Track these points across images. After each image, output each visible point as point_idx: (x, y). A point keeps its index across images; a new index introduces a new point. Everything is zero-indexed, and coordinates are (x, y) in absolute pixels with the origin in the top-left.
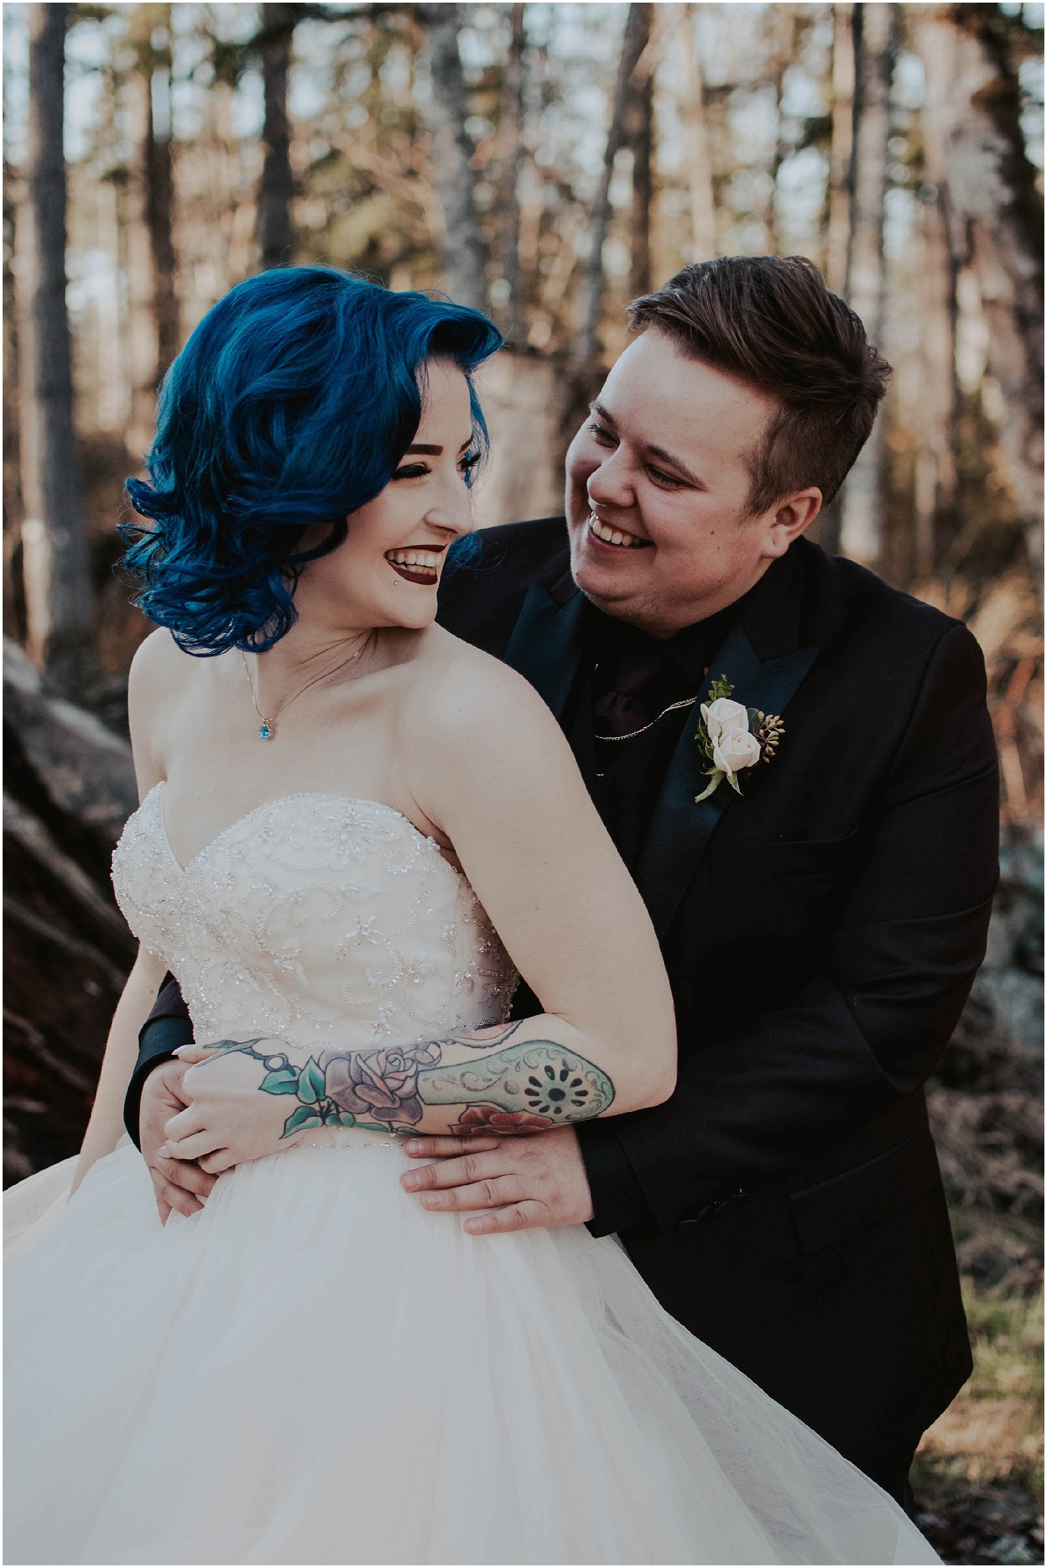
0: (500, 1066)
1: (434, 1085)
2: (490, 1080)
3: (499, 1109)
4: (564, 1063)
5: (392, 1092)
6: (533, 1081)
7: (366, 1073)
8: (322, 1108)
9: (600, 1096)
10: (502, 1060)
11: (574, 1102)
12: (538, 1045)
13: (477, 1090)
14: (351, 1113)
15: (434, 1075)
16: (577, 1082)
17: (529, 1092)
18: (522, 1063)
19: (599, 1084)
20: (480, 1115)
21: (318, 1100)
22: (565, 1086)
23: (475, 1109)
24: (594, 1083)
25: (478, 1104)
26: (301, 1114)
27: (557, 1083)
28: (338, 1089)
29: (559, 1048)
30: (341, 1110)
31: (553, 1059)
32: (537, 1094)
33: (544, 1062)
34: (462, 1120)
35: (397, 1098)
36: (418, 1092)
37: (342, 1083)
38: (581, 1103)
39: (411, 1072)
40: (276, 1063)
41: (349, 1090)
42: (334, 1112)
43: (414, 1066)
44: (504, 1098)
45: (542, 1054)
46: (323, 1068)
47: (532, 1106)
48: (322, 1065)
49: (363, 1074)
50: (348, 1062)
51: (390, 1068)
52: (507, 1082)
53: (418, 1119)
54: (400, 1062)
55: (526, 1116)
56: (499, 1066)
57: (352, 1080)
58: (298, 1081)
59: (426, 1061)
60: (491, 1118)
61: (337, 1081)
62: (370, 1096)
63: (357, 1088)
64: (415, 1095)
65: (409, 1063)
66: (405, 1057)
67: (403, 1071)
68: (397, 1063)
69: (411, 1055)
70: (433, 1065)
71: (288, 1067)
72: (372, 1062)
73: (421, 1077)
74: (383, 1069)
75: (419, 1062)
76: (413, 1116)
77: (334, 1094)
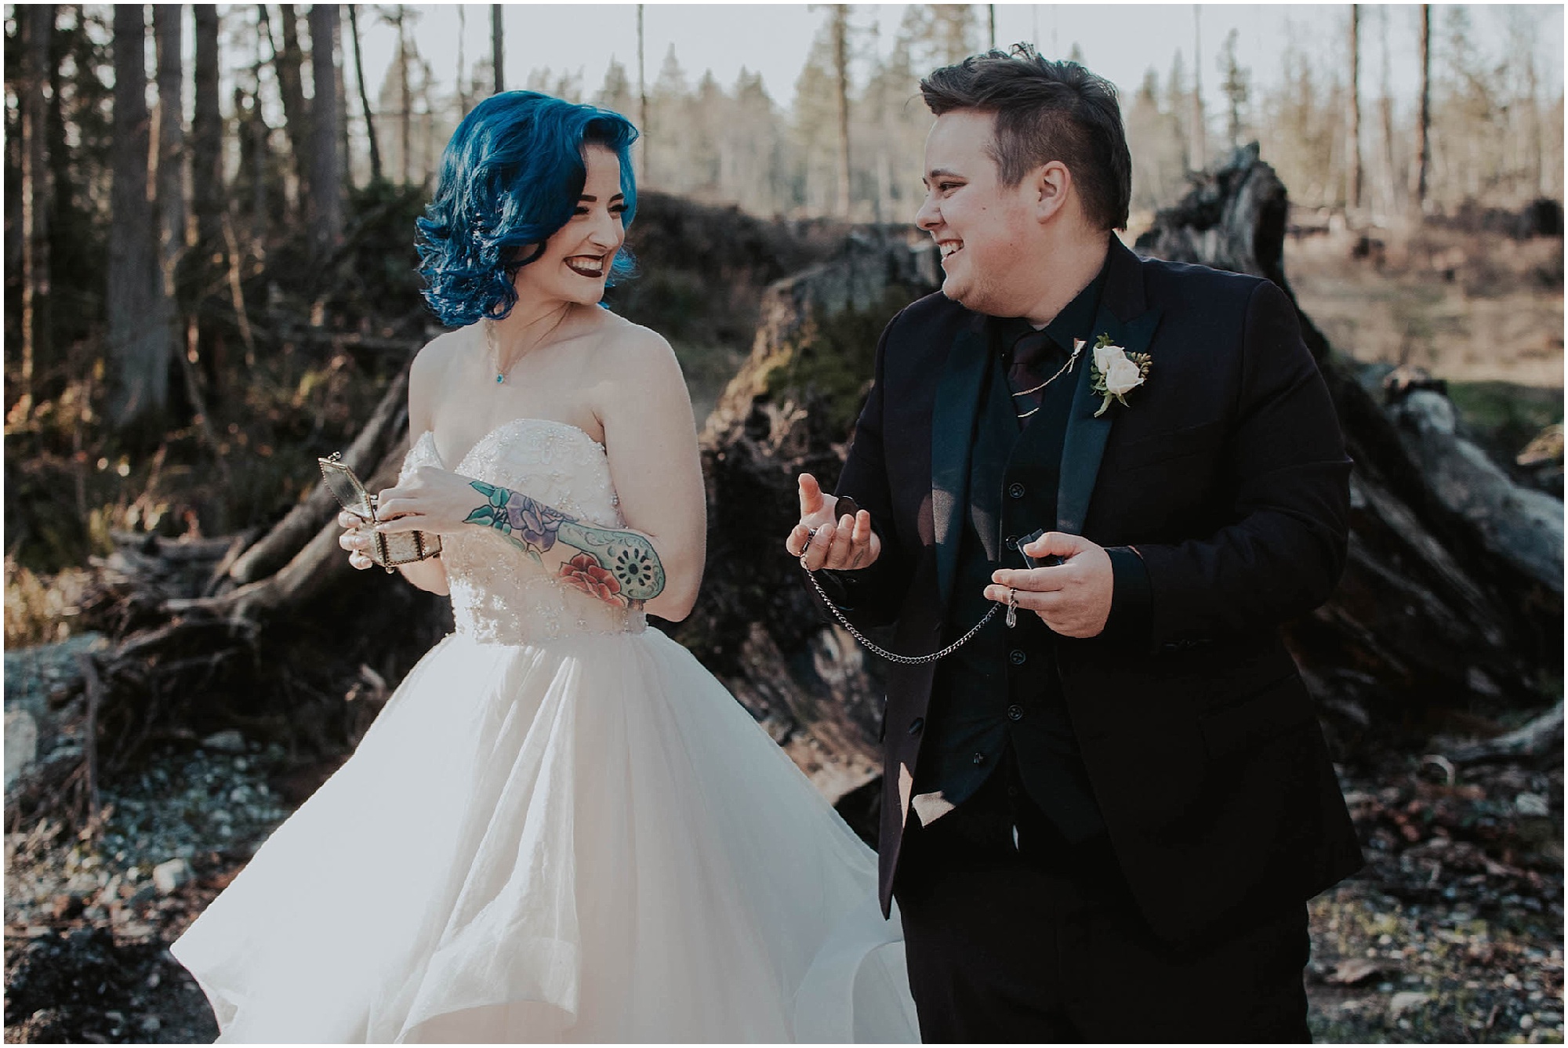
0: (610, 537)
3: (598, 562)
4: (646, 552)
5: (543, 524)
6: (626, 553)
8: (498, 513)
15: (572, 526)
16: (648, 568)
17: (620, 559)
20: (585, 561)
21: (499, 507)
22: (640, 566)
23: (585, 556)
24: (656, 574)
26: (484, 511)
33: (636, 546)
36: (557, 530)
37: (517, 505)
41: (518, 512)
44: (605, 556)
60: (590, 567)
63: (525, 512)
73: (564, 523)
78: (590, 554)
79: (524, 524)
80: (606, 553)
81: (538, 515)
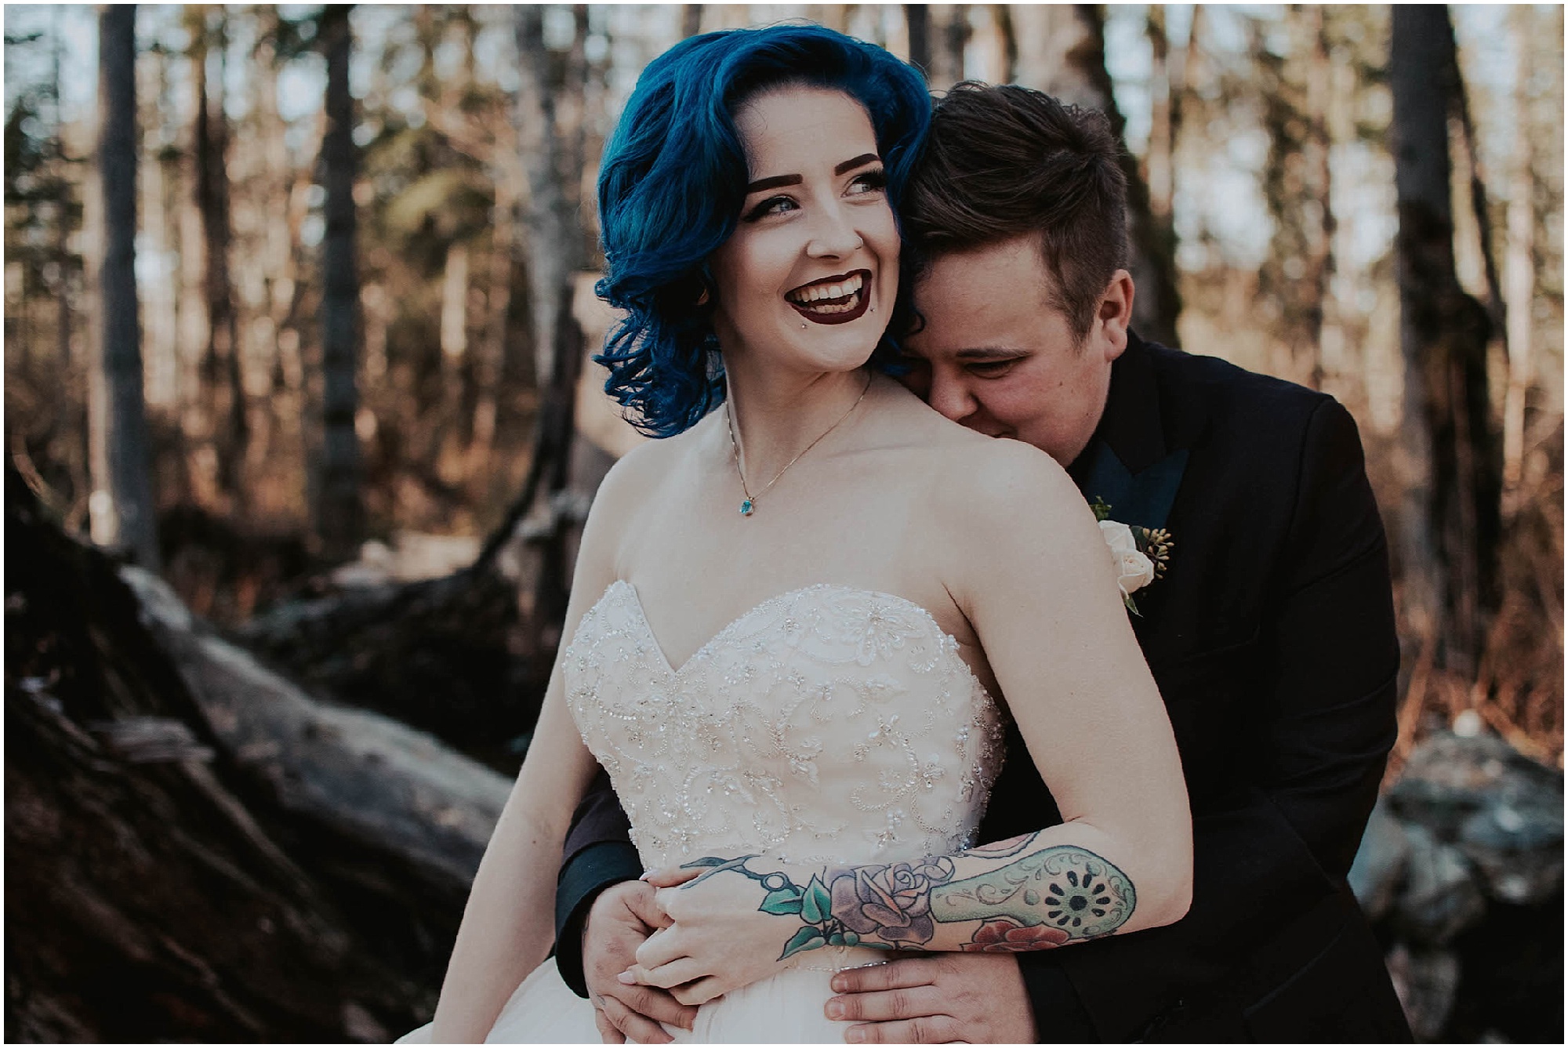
0: (1021, 875)
1: (948, 903)
2: (1009, 890)
3: (1016, 922)
4: (1088, 868)
6: (1054, 888)
7: (874, 891)
9: (1121, 905)
10: (1021, 869)
11: (1095, 911)
12: (1060, 851)
13: (994, 903)
14: (855, 933)
16: (1100, 888)
17: (1050, 901)
18: (1043, 871)
19: (1121, 890)
20: (996, 932)
21: (823, 920)
22: (1086, 893)
23: (992, 925)
25: (995, 919)
27: (1080, 890)
28: (844, 909)
29: (1083, 853)
30: (846, 929)
31: (1076, 864)
32: (1057, 903)
33: (1067, 867)
34: (975, 939)
35: (907, 916)
37: (849, 902)
38: (1101, 913)
39: (922, 889)
40: (776, 882)
42: (839, 931)
43: (926, 882)
45: (1064, 860)
46: (829, 887)
47: (1051, 917)
48: (828, 884)
49: (871, 891)
50: (853, 880)
51: (899, 886)
52: (1026, 892)
53: (927, 939)
54: (910, 879)
55: (1043, 929)
56: (1017, 874)
57: (860, 899)
58: (802, 900)
59: (938, 877)
60: (1008, 934)
61: (845, 899)
62: (878, 916)
63: (865, 906)
64: (928, 912)
65: (919, 880)
66: (914, 873)
67: (915, 888)
68: (906, 880)
69: (921, 870)
70: (946, 880)
71: (788, 885)
72: (880, 880)
74: (892, 884)
75: (931, 878)
76: (923, 936)
77: (840, 913)
78: (998, 918)
79: (875, 923)
80: (1023, 903)
81: (888, 901)
